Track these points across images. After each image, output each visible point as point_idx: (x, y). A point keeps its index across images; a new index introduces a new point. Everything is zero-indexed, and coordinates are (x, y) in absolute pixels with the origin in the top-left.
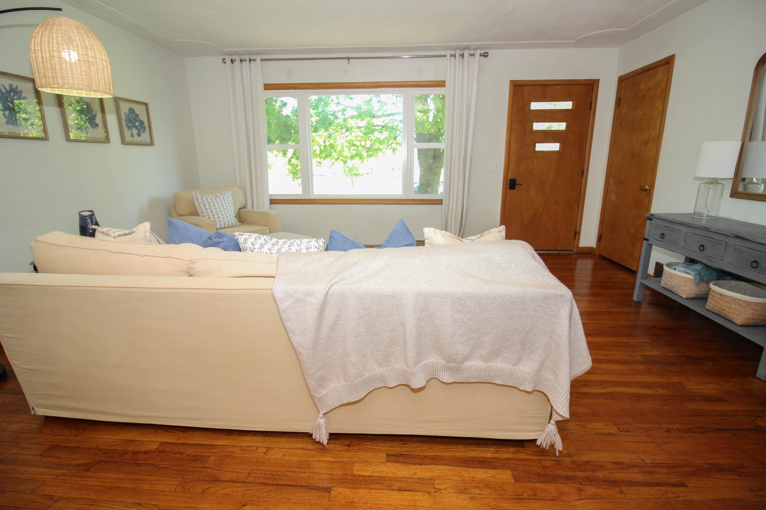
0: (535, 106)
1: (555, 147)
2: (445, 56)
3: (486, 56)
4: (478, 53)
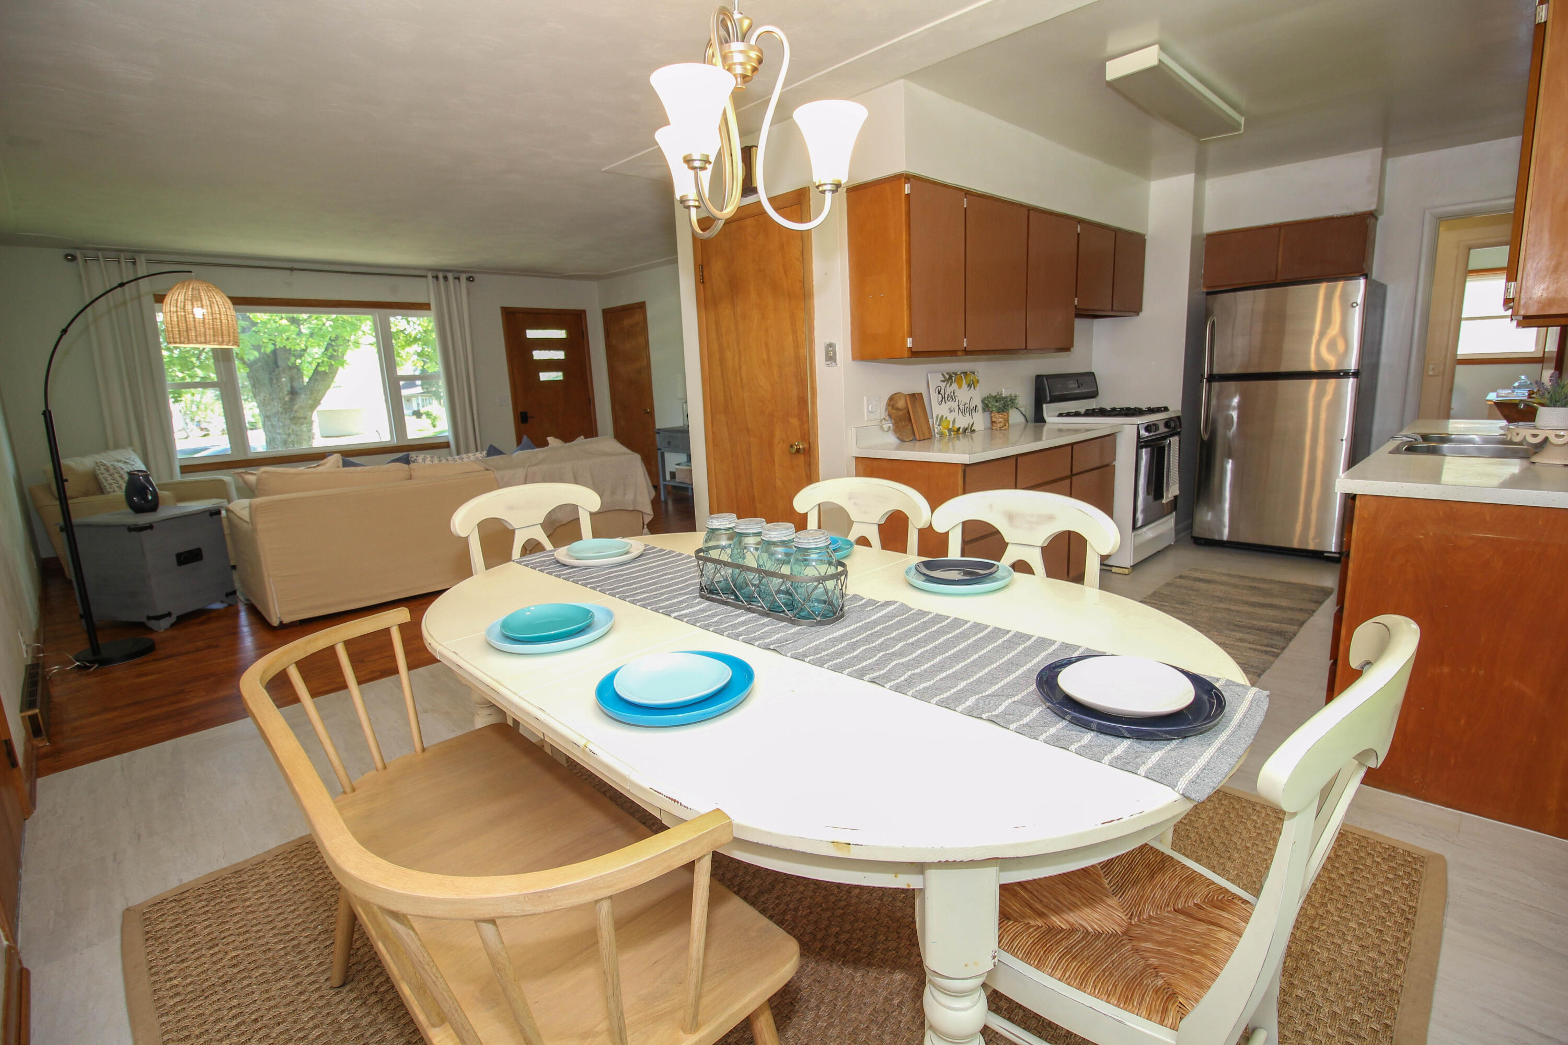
0: (531, 334)
1: (557, 376)
2: (425, 277)
3: (473, 281)
4: (463, 277)
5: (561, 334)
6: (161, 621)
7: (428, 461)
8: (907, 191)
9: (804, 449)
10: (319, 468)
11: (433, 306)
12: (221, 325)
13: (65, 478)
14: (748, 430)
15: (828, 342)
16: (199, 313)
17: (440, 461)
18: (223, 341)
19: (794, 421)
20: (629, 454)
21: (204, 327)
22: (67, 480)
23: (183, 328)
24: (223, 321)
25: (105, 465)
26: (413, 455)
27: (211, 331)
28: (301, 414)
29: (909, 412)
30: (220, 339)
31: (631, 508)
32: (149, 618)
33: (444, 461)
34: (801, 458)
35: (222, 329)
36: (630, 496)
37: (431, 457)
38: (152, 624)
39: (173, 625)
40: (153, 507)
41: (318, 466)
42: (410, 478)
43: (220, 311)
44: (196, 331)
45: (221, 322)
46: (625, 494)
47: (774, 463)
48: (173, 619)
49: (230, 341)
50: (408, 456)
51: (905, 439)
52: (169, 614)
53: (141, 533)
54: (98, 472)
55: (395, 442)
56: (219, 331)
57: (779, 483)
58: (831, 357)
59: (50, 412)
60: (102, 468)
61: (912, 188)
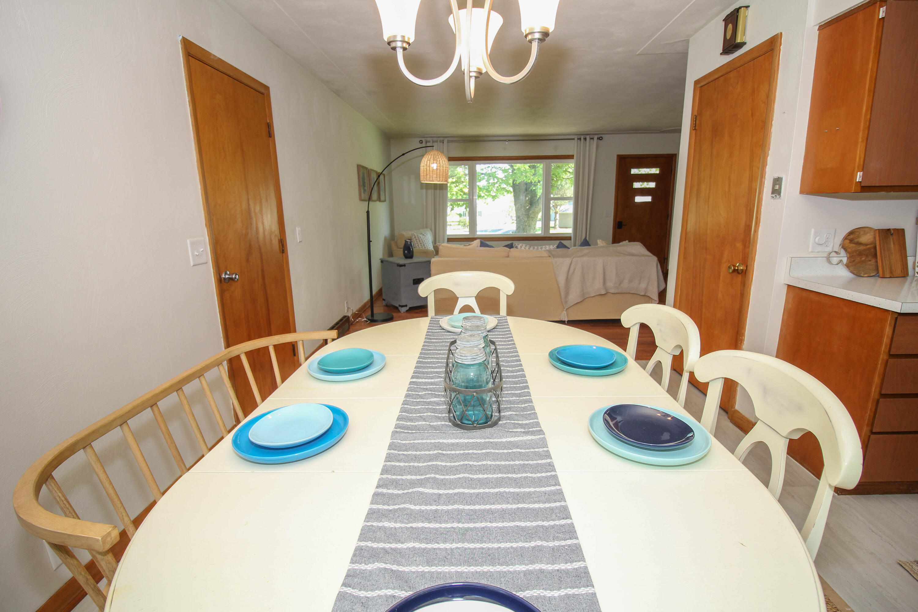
0: (634, 171)
1: (648, 199)
2: (574, 139)
3: (601, 139)
4: (596, 137)
5: (655, 171)
6: (403, 308)
7: (523, 248)
8: (882, 15)
9: (742, 270)
10: (469, 246)
11: (575, 157)
12: (440, 172)
13: (371, 240)
14: (706, 249)
15: (776, 176)
16: (434, 166)
17: (529, 249)
18: (440, 180)
19: (739, 245)
20: (651, 256)
21: (433, 173)
22: (371, 241)
23: (425, 174)
24: (441, 170)
25: (415, 235)
26: (515, 243)
27: (435, 175)
28: (532, 216)
29: (875, 248)
30: (439, 179)
31: (643, 294)
32: (400, 306)
33: (531, 249)
34: (740, 278)
35: (440, 174)
36: (643, 285)
37: (525, 246)
38: (400, 308)
39: (407, 311)
40: (411, 257)
41: (469, 245)
42: (508, 256)
43: (440, 165)
44: (429, 175)
45: (440, 171)
46: (639, 284)
47: (719, 278)
48: (407, 308)
49: (443, 180)
50: (512, 244)
51: (862, 275)
52: (406, 306)
53: (401, 268)
54: (412, 238)
55: (543, 235)
56: (439, 175)
57: (720, 296)
58: (776, 192)
59: (369, 212)
60: (414, 236)
61: (887, 12)
